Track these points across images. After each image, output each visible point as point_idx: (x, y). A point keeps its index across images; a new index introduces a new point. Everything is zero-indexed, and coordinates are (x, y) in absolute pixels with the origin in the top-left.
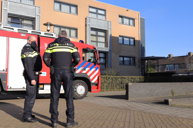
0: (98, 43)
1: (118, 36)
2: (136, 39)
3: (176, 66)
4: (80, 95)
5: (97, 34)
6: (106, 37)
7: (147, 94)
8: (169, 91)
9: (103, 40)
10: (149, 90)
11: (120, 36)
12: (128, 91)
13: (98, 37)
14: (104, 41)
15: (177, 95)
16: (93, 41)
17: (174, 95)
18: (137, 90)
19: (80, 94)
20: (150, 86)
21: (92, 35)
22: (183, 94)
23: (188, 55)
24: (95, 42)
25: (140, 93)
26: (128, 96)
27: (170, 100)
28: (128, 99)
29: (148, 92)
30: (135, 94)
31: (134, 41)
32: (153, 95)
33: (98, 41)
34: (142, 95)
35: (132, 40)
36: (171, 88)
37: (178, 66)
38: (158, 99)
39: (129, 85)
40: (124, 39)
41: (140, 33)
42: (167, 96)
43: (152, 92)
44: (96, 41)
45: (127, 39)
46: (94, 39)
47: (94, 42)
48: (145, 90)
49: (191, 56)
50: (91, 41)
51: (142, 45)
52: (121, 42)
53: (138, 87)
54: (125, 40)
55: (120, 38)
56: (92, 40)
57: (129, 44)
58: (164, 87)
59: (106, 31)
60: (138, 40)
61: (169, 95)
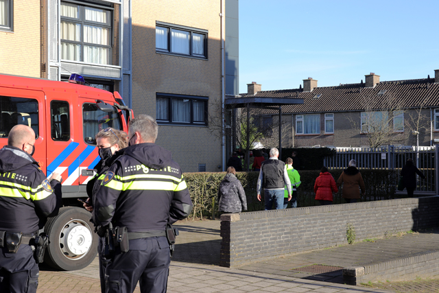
0: (85, 48)
1: (154, 26)
2: (210, 36)
3: (326, 118)
4: (75, 256)
5: (82, 14)
6: (112, 27)
7: (280, 246)
8: (340, 230)
9: (101, 37)
10: (285, 234)
11: (159, 25)
12: (229, 240)
13: (85, 28)
14: (105, 42)
15: (361, 241)
16: (68, 42)
17: (354, 242)
18: (255, 233)
19: (78, 253)
20: (289, 219)
21: (65, 20)
22: (376, 238)
23: (364, 82)
24: (75, 43)
25: (261, 245)
26: (229, 257)
27: (359, 271)
28: (228, 266)
29: (283, 238)
30: (248, 246)
31: (206, 41)
32: (296, 248)
33: (85, 41)
34: (267, 248)
35: (196, 38)
36: (345, 221)
37: (332, 118)
38: (316, 262)
39: (232, 220)
40: (173, 33)
41: (223, 14)
42: (333, 246)
43: (294, 236)
44: (78, 39)
45: (183, 35)
46: (73, 32)
47: (71, 47)
48: (276, 231)
49: (375, 85)
50: (63, 41)
51: (226, 54)
52: (161, 44)
53: (255, 224)
54: (175, 37)
55: (160, 32)
56: (65, 38)
57: (188, 53)
58: (326, 221)
59: (112, 5)
60: (219, 38)
61: (339, 244)
